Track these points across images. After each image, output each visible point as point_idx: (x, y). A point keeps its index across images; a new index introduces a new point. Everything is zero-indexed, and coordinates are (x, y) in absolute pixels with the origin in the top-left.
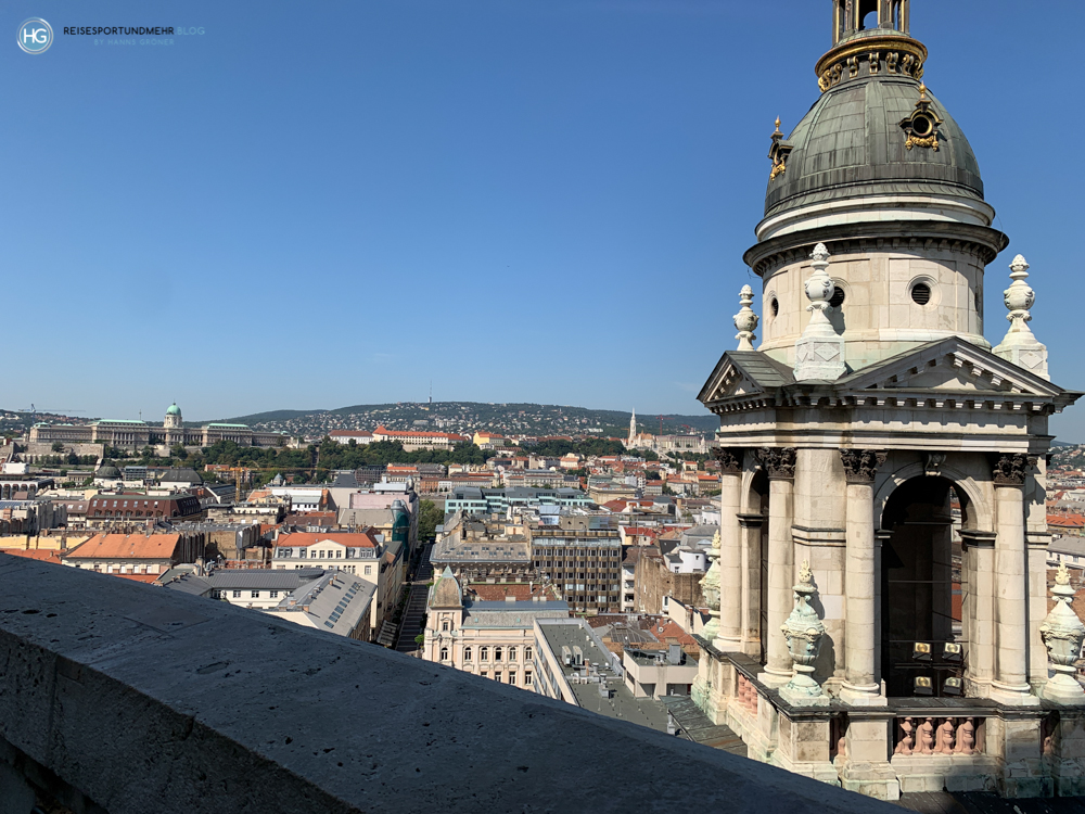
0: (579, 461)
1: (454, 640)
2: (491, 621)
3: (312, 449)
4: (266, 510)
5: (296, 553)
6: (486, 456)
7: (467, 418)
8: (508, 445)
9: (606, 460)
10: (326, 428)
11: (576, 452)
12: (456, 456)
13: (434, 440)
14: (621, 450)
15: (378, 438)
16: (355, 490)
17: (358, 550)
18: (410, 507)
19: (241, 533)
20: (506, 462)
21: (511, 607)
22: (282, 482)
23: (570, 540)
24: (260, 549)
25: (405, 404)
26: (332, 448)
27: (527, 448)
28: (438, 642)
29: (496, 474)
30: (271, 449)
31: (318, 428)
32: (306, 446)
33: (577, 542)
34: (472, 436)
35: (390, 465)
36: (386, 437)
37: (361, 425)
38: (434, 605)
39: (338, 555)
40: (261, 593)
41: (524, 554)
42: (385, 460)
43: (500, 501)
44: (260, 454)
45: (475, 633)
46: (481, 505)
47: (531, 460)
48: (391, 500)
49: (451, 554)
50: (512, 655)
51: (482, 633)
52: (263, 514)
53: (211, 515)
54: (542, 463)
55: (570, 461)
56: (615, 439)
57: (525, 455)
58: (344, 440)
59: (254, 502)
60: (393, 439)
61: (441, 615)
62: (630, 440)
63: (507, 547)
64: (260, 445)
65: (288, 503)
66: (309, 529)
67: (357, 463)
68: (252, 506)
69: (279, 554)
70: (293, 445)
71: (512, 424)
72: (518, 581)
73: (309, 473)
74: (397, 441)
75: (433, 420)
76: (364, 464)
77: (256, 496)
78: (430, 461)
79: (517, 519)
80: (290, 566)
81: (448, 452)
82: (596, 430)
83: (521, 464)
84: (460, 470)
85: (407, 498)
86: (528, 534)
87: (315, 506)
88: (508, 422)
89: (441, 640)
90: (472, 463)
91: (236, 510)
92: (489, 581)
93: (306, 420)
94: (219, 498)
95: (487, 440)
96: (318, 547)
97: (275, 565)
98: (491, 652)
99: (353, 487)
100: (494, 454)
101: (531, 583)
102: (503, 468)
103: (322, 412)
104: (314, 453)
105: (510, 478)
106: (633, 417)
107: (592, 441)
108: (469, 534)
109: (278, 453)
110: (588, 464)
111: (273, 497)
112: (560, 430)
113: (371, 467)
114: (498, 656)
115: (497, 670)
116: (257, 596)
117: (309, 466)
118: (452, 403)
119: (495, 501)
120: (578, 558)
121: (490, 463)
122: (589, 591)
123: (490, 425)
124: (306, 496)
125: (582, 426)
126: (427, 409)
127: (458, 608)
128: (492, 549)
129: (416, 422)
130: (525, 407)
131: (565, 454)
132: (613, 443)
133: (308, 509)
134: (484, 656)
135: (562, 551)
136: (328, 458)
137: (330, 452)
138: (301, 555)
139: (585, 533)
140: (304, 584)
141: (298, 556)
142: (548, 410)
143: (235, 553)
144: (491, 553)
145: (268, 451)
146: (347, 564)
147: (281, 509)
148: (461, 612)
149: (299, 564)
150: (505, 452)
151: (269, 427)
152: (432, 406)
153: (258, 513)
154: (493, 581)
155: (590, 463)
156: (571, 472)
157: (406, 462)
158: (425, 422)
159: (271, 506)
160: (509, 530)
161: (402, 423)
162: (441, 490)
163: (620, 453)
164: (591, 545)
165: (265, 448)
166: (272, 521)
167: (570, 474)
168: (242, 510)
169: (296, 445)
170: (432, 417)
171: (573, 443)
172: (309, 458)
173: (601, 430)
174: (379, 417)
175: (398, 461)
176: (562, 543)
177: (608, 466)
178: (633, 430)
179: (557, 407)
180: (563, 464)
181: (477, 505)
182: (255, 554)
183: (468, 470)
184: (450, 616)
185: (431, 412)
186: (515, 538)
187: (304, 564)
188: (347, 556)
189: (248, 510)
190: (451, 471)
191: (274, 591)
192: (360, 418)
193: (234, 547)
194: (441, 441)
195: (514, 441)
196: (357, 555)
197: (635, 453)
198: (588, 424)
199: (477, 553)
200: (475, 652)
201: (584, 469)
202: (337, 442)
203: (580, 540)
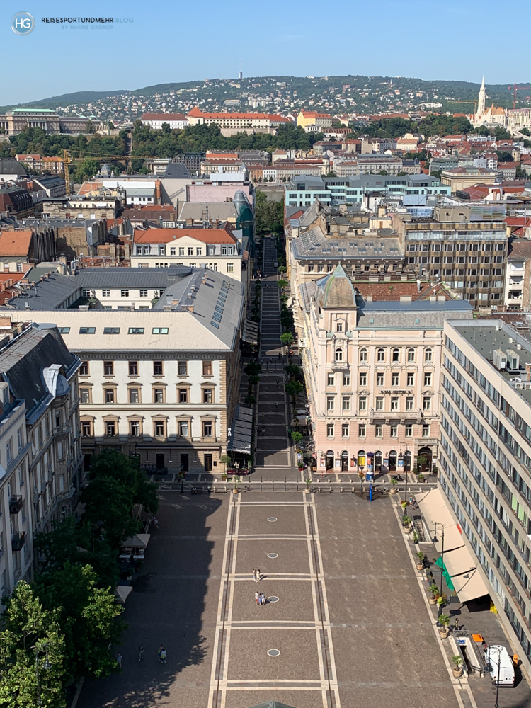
0: (419, 143)
1: (348, 341)
2: (388, 322)
3: (124, 135)
4: (103, 204)
5: (155, 249)
6: (313, 139)
7: (284, 96)
8: (337, 126)
9: (450, 140)
10: (130, 111)
11: (415, 132)
12: (279, 141)
13: (254, 123)
14: (467, 128)
15: (193, 121)
16: (189, 182)
17: (218, 246)
18: (250, 200)
19: (90, 229)
20: (334, 146)
21: (406, 307)
22: (109, 173)
23: (449, 233)
24: (112, 246)
25: (213, 81)
26: (145, 134)
27: (358, 129)
28: (332, 343)
29: (325, 161)
30: (81, 136)
31: (122, 111)
32: (117, 132)
33: (457, 236)
34: (296, 117)
35: (208, 152)
36: (202, 120)
37: (167, 107)
38: (327, 305)
39: (199, 252)
40: (130, 291)
41: (397, 249)
42: (202, 147)
43: (343, 191)
44: (70, 143)
45: (371, 334)
46: (325, 196)
47: (364, 144)
48: (231, 192)
49: (316, 251)
50: (411, 357)
51: (378, 334)
52: (100, 208)
53: (46, 210)
54: (376, 147)
55: (408, 143)
56: (459, 115)
57: (356, 137)
58: (157, 125)
59: (87, 195)
60: (209, 122)
61: (334, 316)
62: (477, 116)
63: (377, 243)
64: (69, 132)
65: (123, 195)
66: (165, 224)
67: (173, 151)
68: (85, 199)
69: (138, 252)
70: (103, 131)
71: (335, 101)
72: (404, 279)
73: (123, 162)
74: (213, 124)
75: (244, 100)
76: (180, 151)
77: (87, 188)
78: (251, 147)
79: (382, 211)
80: (152, 263)
81: (270, 137)
82: (433, 105)
83: (352, 148)
84: (285, 157)
85: (246, 190)
86: (401, 228)
87: (149, 199)
88: (331, 98)
89: (335, 340)
90: (297, 148)
91: (72, 204)
92: (372, 280)
93: (109, 103)
94: (48, 192)
95: (313, 121)
96: (177, 244)
97: (134, 263)
98: (388, 353)
99: (186, 178)
100: (321, 137)
101: (419, 282)
102: (332, 154)
103: (124, 92)
104: (127, 140)
105: (341, 165)
106: (483, 88)
107: (433, 119)
108: (333, 229)
109: (89, 141)
110: (429, 145)
111: (106, 190)
112: (391, 107)
113: (188, 155)
114: (395, 357)
115: (395, 371)
116: (127, 295)
117: (123, 154)
118: (266, 78)
119: (339, 191)
120: (457, 253)
121: (318, 148)
122: (468, 288)
123: (311, 103)
124: (138, 188)
125: (417, 100)
126: (238, 86)
127: (352, 309)
128: (361, 245)
129: (228, 102)
130: (349, 79)
131: (402, 134)
132: (458, 120)
133: (143, 203)
134: (381, 357)
135: (440, 245)
136: (141, 145)
137: (143, 139)
138: (160, 252)
139: (467, 226)
140: (173, 283)
141: (157, 253)
142: (377, 83)
143: (86, 249)
144: (360, 250)
145: (78, 138)
146: (209, 261)
147: (118, 203)
148: (355, 312)
149: (159, 261)
150: (333, 135)
151: (70, 111)
152: (243, 82)
153: (94, 207)
154: (376, 280)
155: (432, 145)
156: (410, 155)
157: (225, 148)
158: (236, 102)
159: (107, 199)
160: (375, 224)
161: (212, 103)
162: (266, 180)
163: (466, 132)
164: (472, 238)
165: (75, 135)
166: (111, 216)
167: (410, 158)
168: (78, 204)
169: (107, 132)
170: (244, 95)
171: (411, 121)
172: (121, 146)
173: (440, 105)
174: (185, 97)
175: (216, 148)
176: (439, 237)
177: (452, 147)
178: (481, 104)
179: (387, 79)
180: (400, 146)
181: (320, 196)
182: (107, 251)
183: (293, 156)
184: (344, 316)
185: (243, 89)
186: (383, 232)
187: (164, 261)
188: (208, 253)
189: (84, 204)
190: (275, 158)
191: (143, 289)
192: (165, 98)
193: (85, 244)
194: (262, 124)
195: (343, 122)
196: (218, 252)
197: (484, 131)
198: (424, 98)
199: (345, 250)
200: (372, 353)
201: (425, 151)
202: (149, 127)
203: (460, 233)
